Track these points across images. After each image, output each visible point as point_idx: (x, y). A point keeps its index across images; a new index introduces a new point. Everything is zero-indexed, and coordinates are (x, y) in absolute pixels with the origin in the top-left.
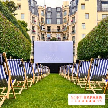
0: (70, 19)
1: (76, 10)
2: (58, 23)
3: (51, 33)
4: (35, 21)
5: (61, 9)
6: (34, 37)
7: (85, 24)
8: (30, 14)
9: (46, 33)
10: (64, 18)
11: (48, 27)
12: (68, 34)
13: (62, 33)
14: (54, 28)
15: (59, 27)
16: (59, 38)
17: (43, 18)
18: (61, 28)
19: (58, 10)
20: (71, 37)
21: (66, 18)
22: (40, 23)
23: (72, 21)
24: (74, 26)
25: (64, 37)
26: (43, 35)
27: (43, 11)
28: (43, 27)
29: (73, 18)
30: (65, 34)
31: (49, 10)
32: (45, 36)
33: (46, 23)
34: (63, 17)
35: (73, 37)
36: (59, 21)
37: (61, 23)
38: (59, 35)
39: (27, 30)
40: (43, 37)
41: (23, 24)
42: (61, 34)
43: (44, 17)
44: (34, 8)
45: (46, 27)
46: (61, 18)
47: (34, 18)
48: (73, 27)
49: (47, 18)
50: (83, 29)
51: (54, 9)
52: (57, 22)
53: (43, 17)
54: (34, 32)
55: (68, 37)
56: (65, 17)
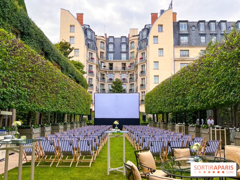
0: (138, 55)
1: (147, 44)
2: (122, 59)
3: (114, 73)
4: (92, 59)
5: (127, 39)
6: (91, 79)
7: (158, 62)
8: (86, 49)
9: (106, 72)
10: (132, 53)
11: (109, 64)
12: (137, 75)
13: (128, 72)
14: (118, 65)
15: (124, 64)
16: (124, 79)
17: (103, 53)
18: (127, 65)
19: (124, 40)
20: (139, 78)
21: (134, 52)
22: (98, 59)
23: (141, 58)
24: (144, 65)
25: (131, 78)
26: (103, 75)
27: (103, 43)
28: (103, 65)
29: (142, 54)
30: (133, 75)
31: (111, 40)
32: (105, 77)
33: (107, 58)
34: (130, 51)
35: (142, 79)
36: (124, 56)
37: (127, 58)
38: (125, 74)
39: (84, 73)
40: (104, 78)
41: (78, 65)
42: (128, 74)
43: (105, 51)
44: (91, 40)
45: (107, 65)
46: (127, 52)
47: (92, 54)
48: (142, 66)
49: (108, 52)
50: (156, 69)
51: (118, 38)
52: (122, 57)
53: (102, 51)
54: (91, 72)
55: (137, 78)
56: (132, 51)
